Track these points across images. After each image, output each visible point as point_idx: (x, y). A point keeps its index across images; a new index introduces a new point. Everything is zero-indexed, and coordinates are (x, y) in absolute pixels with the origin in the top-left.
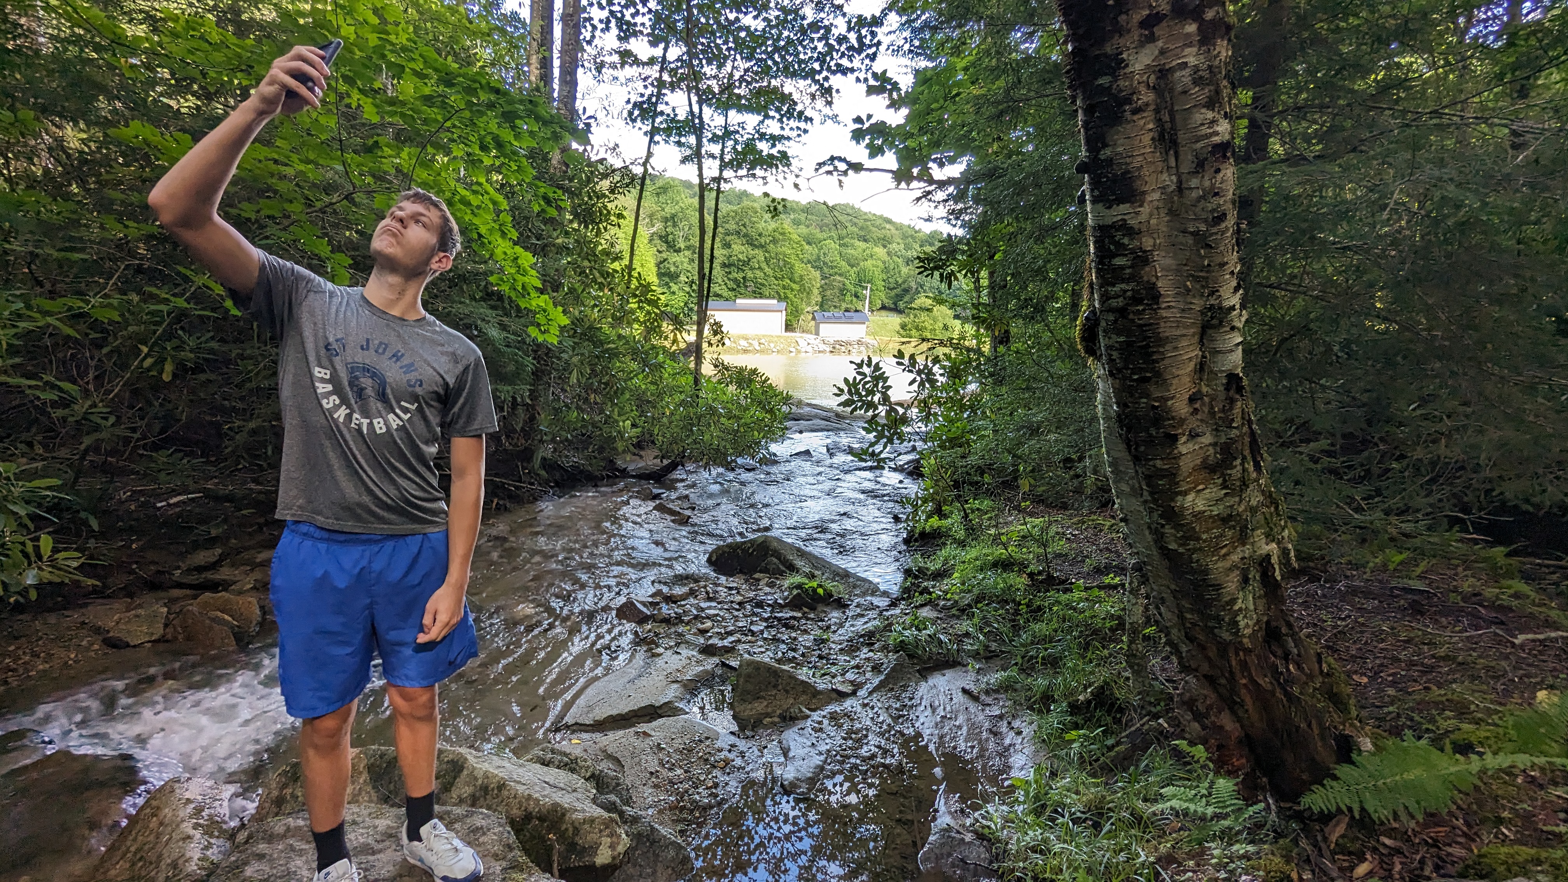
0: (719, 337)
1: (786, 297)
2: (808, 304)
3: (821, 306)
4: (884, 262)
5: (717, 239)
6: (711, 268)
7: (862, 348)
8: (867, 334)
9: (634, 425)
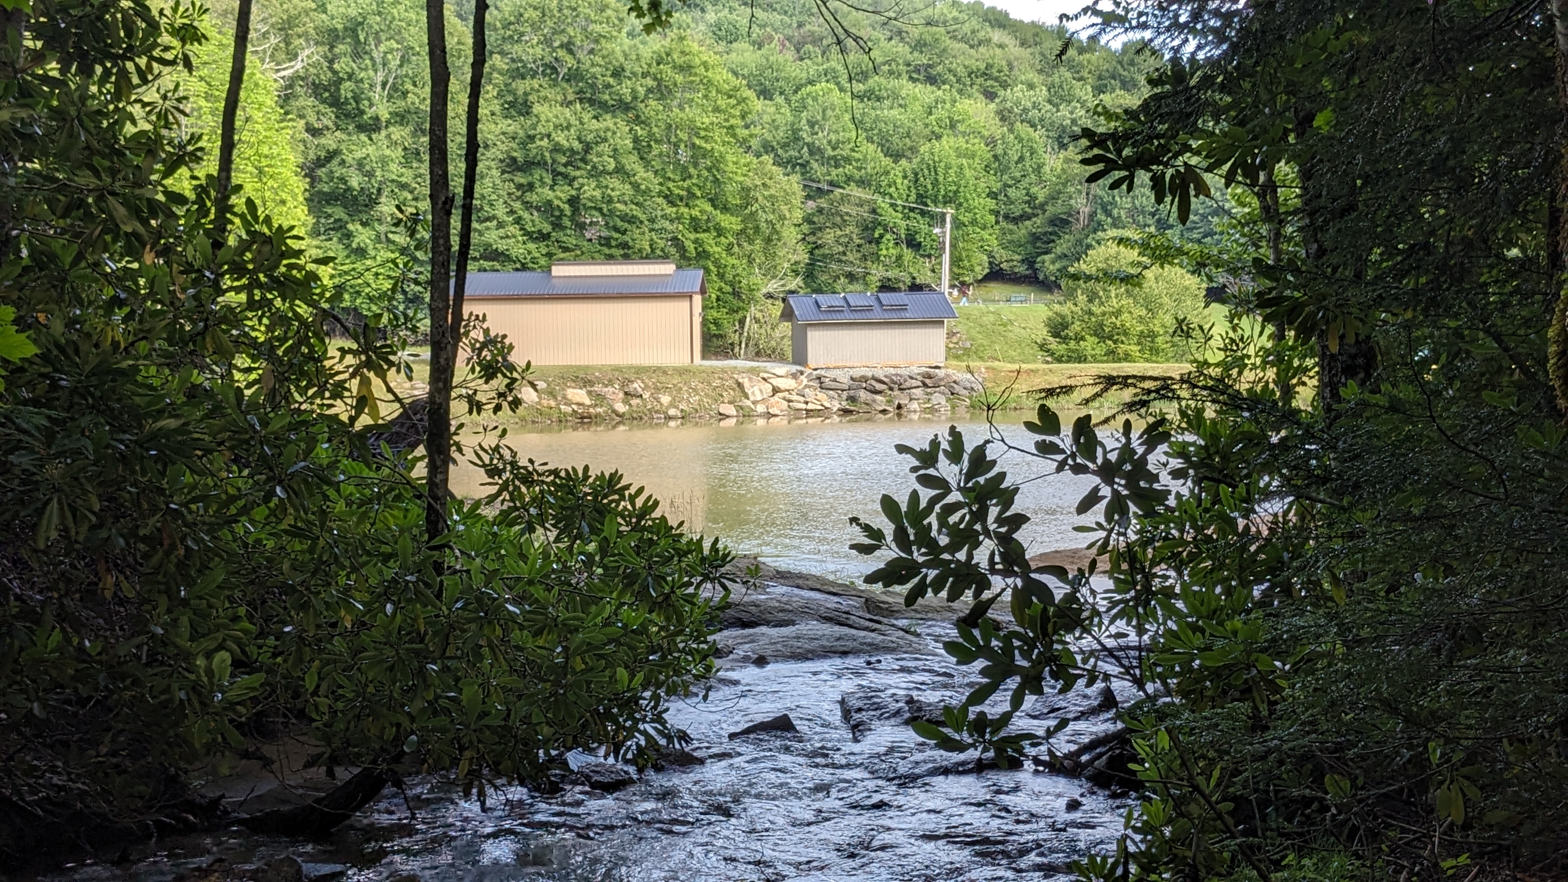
0: (499, 382)
1: (703, 255)
2: (770, 272)
3: (810, 274)
4: (991, 142)
5: (489, 91)
6: (471, 177)
7: (939, 399)
8: (951, 353)
9: (241, 665)
